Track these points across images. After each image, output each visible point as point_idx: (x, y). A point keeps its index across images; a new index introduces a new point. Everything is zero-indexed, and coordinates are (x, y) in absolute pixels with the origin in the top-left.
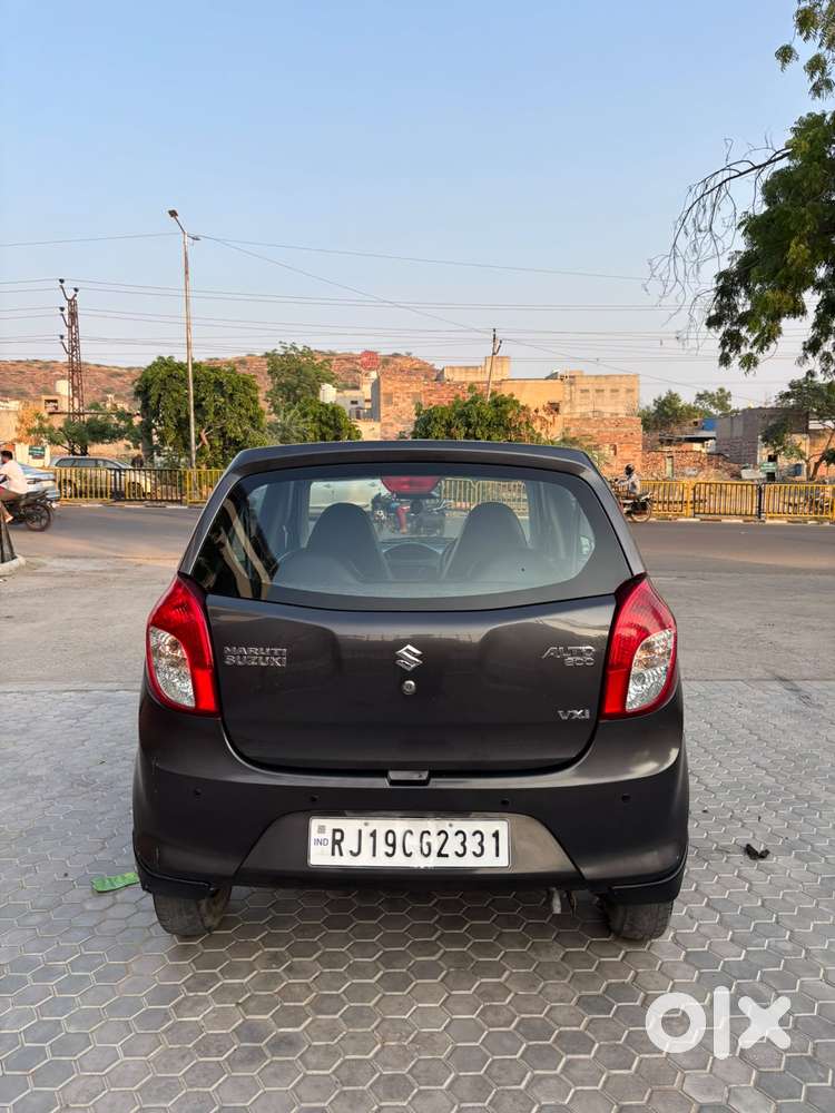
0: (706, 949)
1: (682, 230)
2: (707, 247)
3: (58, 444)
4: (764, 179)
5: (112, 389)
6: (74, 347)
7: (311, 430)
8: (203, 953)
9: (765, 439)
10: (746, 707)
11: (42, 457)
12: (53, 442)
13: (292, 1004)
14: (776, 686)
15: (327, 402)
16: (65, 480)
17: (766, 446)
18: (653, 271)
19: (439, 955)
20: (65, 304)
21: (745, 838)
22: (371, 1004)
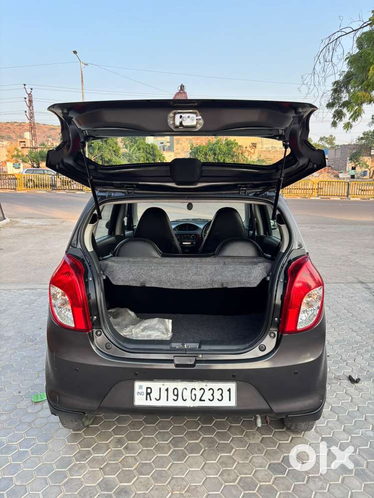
0: (331, 436)
1: (318, 61)
2: (329, 70)
3: (26, 162)
4: (358, 36)
5: (51, 135)
6: (32, 116)
7: (142, 156)
8: (84, 438)
9: (351, 159)
10: (346, 298)
11: (19, 168)
12: (24, 161)
13: (127, 469)
14: (359, 286)
15: (149, 143)
16: (29, 180)
17: (351, 162)
18: (303, 81)
19: (200, 440)
20: (27, 96)
21: (348, 371)
22: (166, 469)
